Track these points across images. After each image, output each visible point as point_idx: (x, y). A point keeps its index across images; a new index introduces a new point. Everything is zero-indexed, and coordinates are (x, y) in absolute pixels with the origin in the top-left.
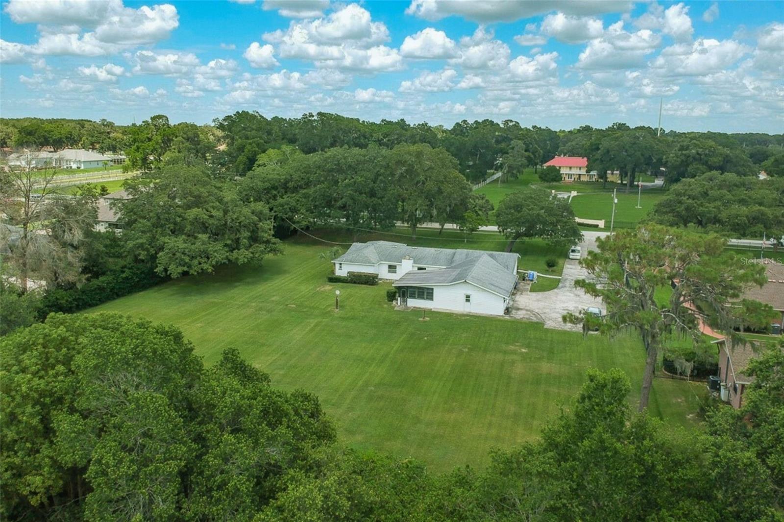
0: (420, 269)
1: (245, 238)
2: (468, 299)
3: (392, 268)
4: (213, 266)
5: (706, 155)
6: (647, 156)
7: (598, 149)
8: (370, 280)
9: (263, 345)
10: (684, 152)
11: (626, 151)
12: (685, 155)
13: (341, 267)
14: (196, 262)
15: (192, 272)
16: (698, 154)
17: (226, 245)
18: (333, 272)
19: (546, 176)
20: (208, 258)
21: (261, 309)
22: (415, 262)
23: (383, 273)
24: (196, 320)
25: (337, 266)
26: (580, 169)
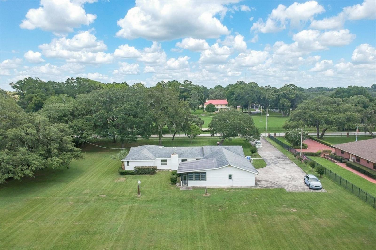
0: (183, 161)
1: (55, 149)
2: (230, 177)
3: (164, 162)
4: (33, 172)
5: (288, 94)
6: (258, 96)
7: (233, 94)
8: (151, 171)
9: (95, 233)
10: (277, 93)
11: (248, 94)
12: (277, 94)
13: (128, 164)
14: (19, 169)
15: (16, 177)
16: (284, 94)
17: (41, 155)
18: (122, 167)
19: (209, 109)
20: (29, 166)
21: (78, 201)
22: (179, 156)
23: (159, 166)
24: (25, 218)
25: (126, 164)
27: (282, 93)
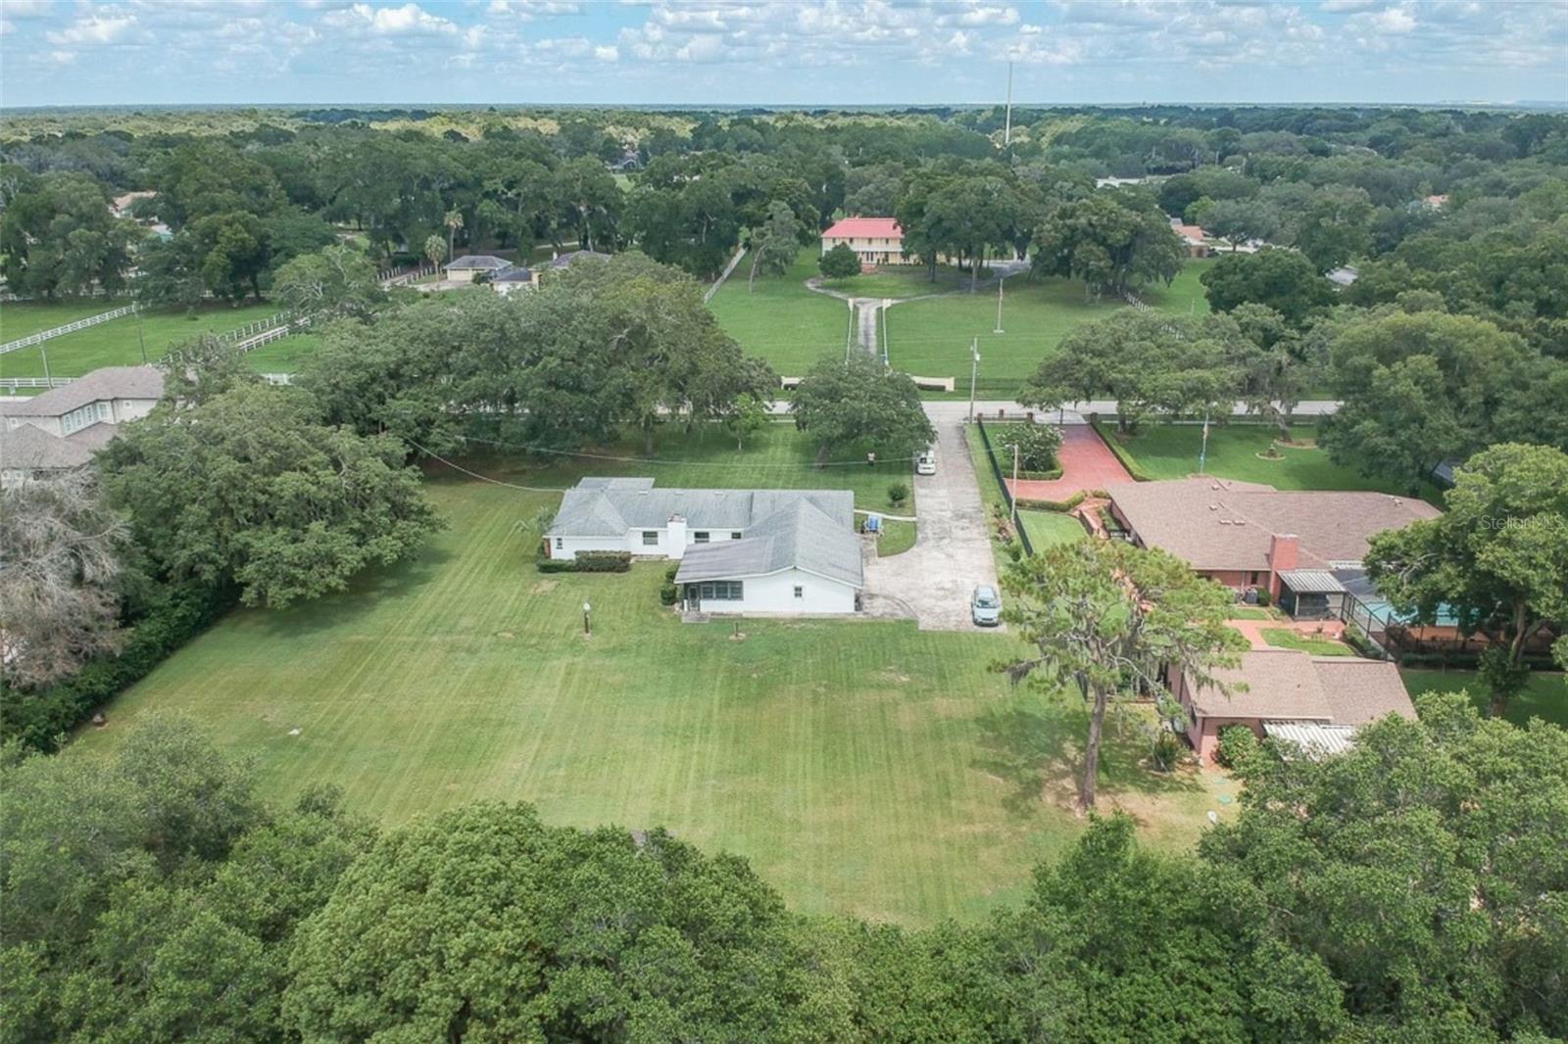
0: (697, 535)
1: (382, 514)
2: (798, 591)
3: (650, 537)
4: (346, 578)
5: (1104, 227)
6: (1006, 227)
7: (921, 213)
8: (618, 564)
9: (501, 724)
10: (1068, 222)
11: (971, 220)
12: (1069, 227)
13: (560, 544)
14: (314, 574)
15: (311, 594)
16: (1091, 225)
17: (352, 531)
18: (544, 550)
19: (833, 265)
20: (334, 565)
21: (453, 648)
22: (690, 525)
23: (635, 545)
24: (352, 689)
25: (554, 544)
26: (887, 241)
27: (1083, 221)
